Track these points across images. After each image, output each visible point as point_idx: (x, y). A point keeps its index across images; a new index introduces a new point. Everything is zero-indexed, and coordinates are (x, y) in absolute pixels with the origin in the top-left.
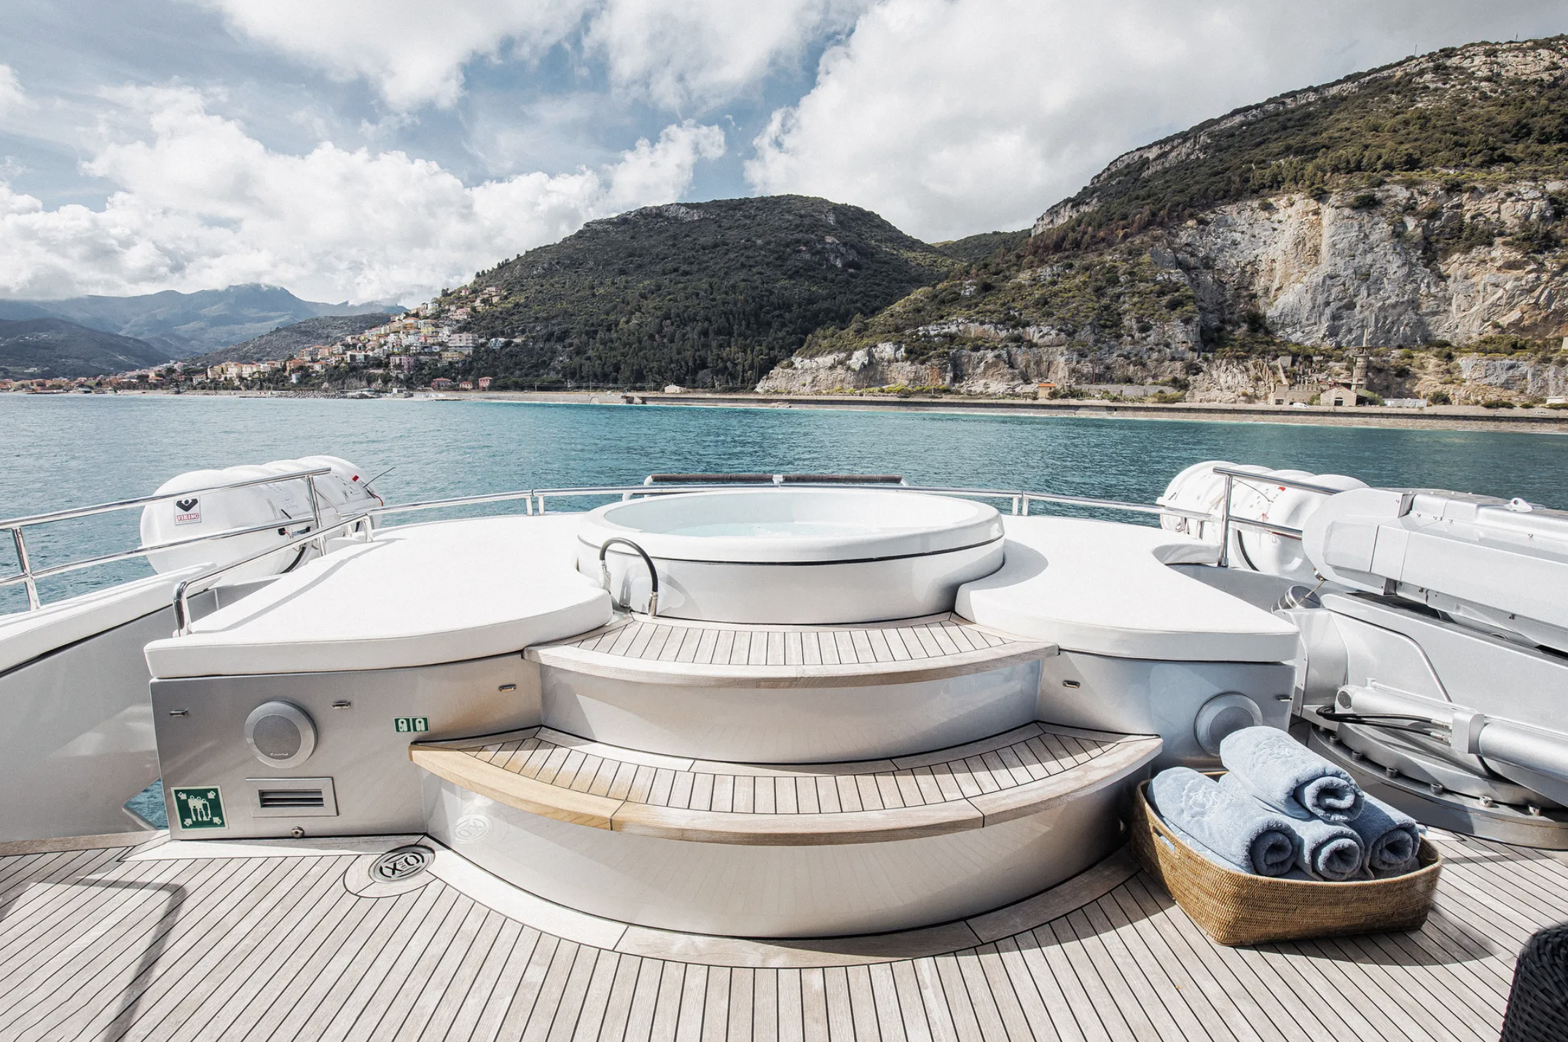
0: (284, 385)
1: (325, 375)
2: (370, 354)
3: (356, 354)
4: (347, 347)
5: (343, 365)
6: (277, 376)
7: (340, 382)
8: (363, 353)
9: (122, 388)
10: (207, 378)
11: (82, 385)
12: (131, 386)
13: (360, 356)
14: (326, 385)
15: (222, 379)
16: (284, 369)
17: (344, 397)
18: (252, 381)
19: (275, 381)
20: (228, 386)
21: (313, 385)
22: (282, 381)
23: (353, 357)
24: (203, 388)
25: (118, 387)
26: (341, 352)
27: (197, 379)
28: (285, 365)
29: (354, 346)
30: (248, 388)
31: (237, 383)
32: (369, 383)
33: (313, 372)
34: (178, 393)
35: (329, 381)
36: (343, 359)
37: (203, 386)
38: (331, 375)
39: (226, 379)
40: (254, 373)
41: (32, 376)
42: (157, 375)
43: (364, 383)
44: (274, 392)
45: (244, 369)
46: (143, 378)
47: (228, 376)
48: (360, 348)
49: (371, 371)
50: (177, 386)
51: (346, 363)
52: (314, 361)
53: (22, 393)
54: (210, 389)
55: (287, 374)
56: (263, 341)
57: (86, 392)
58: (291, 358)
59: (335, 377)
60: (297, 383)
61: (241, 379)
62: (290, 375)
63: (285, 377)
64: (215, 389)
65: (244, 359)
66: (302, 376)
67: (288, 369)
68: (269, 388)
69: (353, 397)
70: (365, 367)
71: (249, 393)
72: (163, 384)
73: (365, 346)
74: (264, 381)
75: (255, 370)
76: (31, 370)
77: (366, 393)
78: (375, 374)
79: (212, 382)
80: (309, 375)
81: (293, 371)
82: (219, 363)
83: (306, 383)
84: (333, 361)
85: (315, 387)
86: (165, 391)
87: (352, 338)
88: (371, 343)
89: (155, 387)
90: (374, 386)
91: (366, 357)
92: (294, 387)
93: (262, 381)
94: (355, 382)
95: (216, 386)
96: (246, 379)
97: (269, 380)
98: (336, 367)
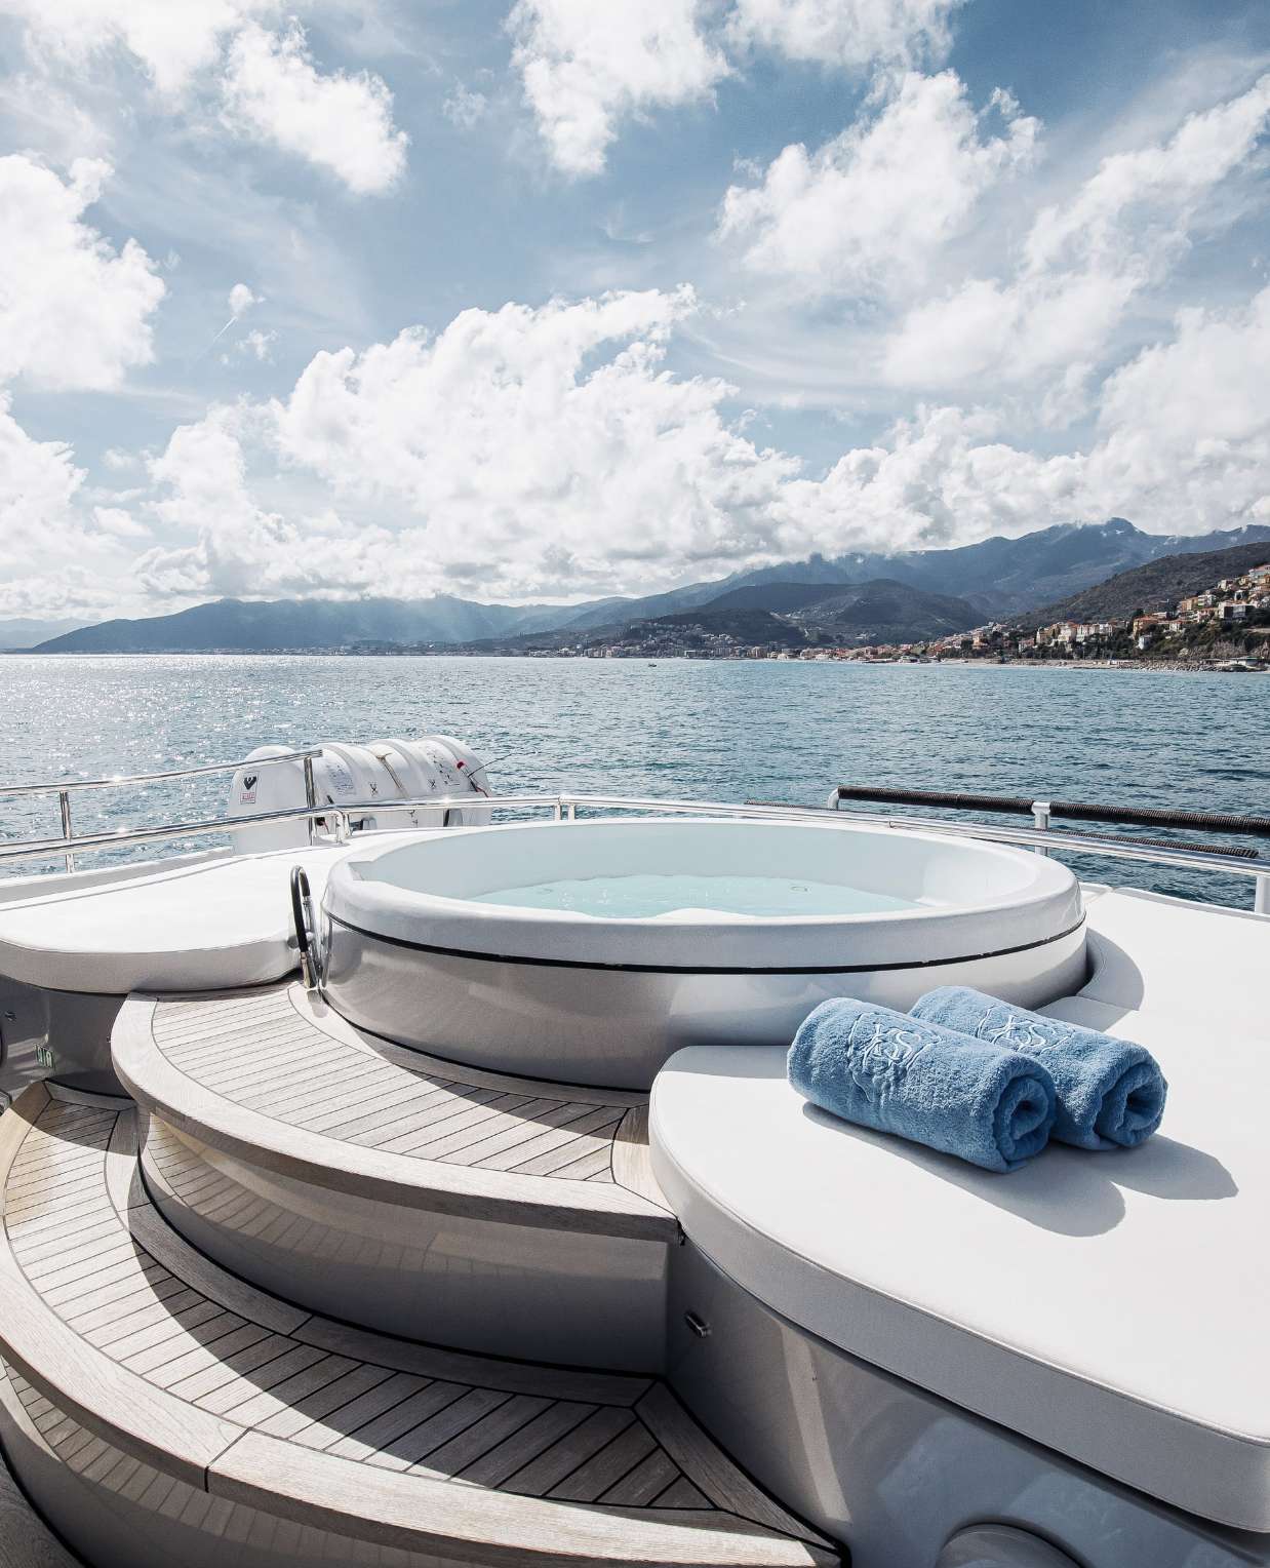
0: (1127, 652)
1: (1184, 638)
2: (1255, 604)
3: (1234, 605)
4: (1220, 595)
5: (1211, 622)
6: (1121, 639)
7: (1205, 647)
8: (1244, 604)
9: (945, 656)
10: (1035, 644)
11: (908, 653)
12: (954, 654)
13: (1240, 607)
14: (1184, 651)
15: (1052, 644)
16: (1130, 630)
17: (1212, 669)
18: (1087, 647)
19: (1116, 647)
20: (1059, 653)
21: (1166, 652)
22: (1126, 646)
23: (1228, 611)
24: (1029, 656)
25: (943, 655)
26: (1210, 602)
27: (1023, 645)
28: (1131, 625)
29: (1231, 594)
30: (1081, 656)
31: (1069, 649)
32: (1249, 648)
33: (1168, 634)
34: (1002, 662)
35: (1190, 647)
36: (1212, 614)
37: (1030, 654)
38: (1194, 638)
39: (1056, 643)
40: (1092, 636)
41: (862, 644)
42: (981, 641)
43: (1241, 648)
44: (1114, 662)
45: (1079, 631)
46: (967, 644)
47: (1060, 640)
48: (1239, 597)
49: (1255, 630)
50: (1001, 654)
51: (1217, 619)
52: (1170, 618)
53: (858, 662)
54: (1037, 657)
55: (1132, 636)
56: (1095, 594)
57: (913, 661)
58: (1139, 614)
59: (1199, 639)
60: (1144, 650)
61: (1073, 642)
62: (1137, 638)
63: (1130, 640)
64: (1043, 657)
65: (1077, 618)
66: (1153, 640)
67: (1135, 629)
68: (1107, 657)
69: (1225, 670)
70: (1246, 625)
71: (1085, 663)
72: (987, 652)
73: (1246, 594)
74: (1103, 646)
75: (1092, 631)
76: (863, 636)
77: (1244, 663)
78: (1258, 636)
79: (1040, 648)
80: (1163, 638)
81: (1140, 633)
82: (1049, 625)
83: (1158, 649)
84: (1198, 617)
85: (1169, 655)
86: (989, 660)
87: (1227, 583)
88: (1256, 588)
89: (978, 654)
90: (1256, 652)
91: (1249, 609)
92: (1141, 656)
93: (1100, 646)
94: (1226, 647)
95: (1044, 653)
96: (1080, 644)
97: (1109, 646)
98: (1202, 626)
